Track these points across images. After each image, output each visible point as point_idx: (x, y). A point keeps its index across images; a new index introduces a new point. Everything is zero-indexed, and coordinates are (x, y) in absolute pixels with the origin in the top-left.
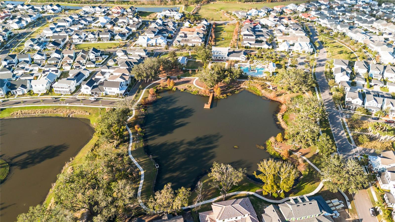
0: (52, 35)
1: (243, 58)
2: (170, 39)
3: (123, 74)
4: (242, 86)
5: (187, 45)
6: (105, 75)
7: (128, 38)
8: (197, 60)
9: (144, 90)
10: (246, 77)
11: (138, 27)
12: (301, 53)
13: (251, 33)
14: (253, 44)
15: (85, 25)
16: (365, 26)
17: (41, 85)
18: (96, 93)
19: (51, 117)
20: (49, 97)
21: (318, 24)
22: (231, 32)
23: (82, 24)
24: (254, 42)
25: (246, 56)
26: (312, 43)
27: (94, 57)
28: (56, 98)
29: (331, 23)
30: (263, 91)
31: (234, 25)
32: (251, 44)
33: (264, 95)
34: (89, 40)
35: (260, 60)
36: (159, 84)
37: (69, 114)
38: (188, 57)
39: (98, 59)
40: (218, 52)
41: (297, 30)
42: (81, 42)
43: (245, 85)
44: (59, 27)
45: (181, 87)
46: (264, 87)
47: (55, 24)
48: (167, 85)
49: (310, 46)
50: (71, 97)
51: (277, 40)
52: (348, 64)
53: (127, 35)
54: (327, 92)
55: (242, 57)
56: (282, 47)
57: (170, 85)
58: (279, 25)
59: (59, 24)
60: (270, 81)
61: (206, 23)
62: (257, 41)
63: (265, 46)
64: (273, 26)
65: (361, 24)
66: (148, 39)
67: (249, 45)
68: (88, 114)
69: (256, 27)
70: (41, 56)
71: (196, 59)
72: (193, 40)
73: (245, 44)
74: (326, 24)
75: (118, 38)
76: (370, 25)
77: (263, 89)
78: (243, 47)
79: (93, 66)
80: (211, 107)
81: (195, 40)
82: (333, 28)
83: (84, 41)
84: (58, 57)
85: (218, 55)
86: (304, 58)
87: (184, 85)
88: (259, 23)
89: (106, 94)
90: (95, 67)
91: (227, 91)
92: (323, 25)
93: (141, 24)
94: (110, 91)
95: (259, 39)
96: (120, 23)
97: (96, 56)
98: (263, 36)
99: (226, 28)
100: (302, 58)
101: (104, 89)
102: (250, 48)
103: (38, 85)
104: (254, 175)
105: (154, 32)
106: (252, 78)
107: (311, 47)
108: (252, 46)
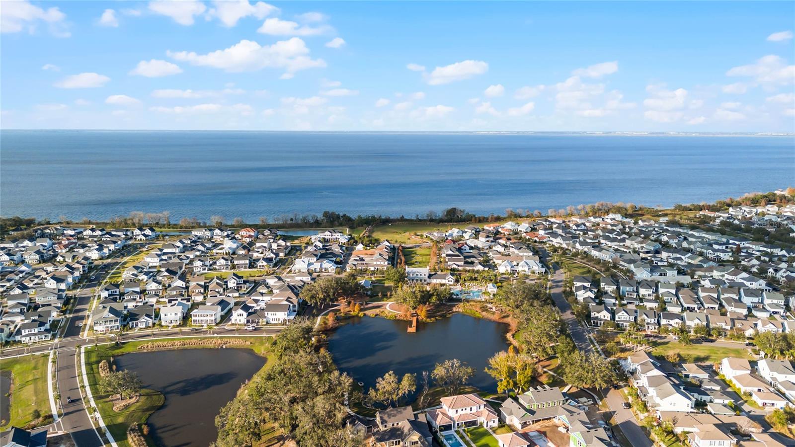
0: (158, 264)
1: (451, 279)
2: (341, 264)
3: (289, 298)
4: (455, 309)
5: (366, 270)
6: (259, 303)
7: (275, 265)
8: (386, 285)
9: (319, 318)
10: (459, 300)
11: (287, 252)
12: (530, 274)
13: (457, 253)
14: (461, 266)
15: (203, 252)
16: (614, 245)
17: (173, 314)
18: (253, 322)
19: (195, 349)
20: (185, 329)
21: (549, 244)
22: (427, 255)
23: (199, 251)
24: (462, 263)
25: (454, 278)
26: (543, 262)
27: (235, 285)
28: (196, 330)
29: (568, 242)
30: (484, 313)
31: (429, 248)
32: (458, 266)
33: (485, 317)
34: (218, 268)
35: (475, 283)
36: (340, 310)
37: (221, 345)
38: (373, 282)
39: (241, 287)
40: (415, 273)
41: (520, 249)
42: (206, 271)
43: (459, 308)
44: (165, 254)
45: (371, 313)
46: (484, 309)
47: (161, 250)
48: (350, 311)
49: (540, 266)
50: (217, 327)
51: (494, 262)
52: (591, 281)
53: (274, 261)
54: (569, 312)
55: (449, 280)
56: (503, 268)
57: (356, 310)
58: (495, 246)
59: (165, 250)
60: (492, 303)
61: (388, 244)
62: (466, 263)
63: (480, 268)
64: (486, 248)
65: (610, 244)
66: (309, 264)
67: (456, 267)
68: (248, 343)
69: (463, 248)
70: (157, 285)
71: (384, 283)
72: (375, 263)
73: (449, 266)
74: (561, 244)
75: (261, 264)
76: (622, 244)
77: (483, 311)
78: (448, 269)
79: (237, 294)
80: (417, 329)
81: (379, 263)
82: (570, 248)
83: (209, 270)
84: (181, 286)
85: (415, 277)
86: (534, 280)
87: (374, 310)
88: (466, 244)
89: (267, 323)
90: (239, 297)
91: (436, 314)
92: (557, 245)
93: (289, 248)
94: (274, 317)
95: (469, 260)
96: (259, 248)
97: (237, 284)
98: (473, 257)
99: (419, 251)
100: (532, 280)
101: (266, 315)
102: (458, 270)
103: (169, 315)
104: (486, 372)
105: (316, 256)
106: (468, 301)
107: (542, 267)
108: (460, 268)
